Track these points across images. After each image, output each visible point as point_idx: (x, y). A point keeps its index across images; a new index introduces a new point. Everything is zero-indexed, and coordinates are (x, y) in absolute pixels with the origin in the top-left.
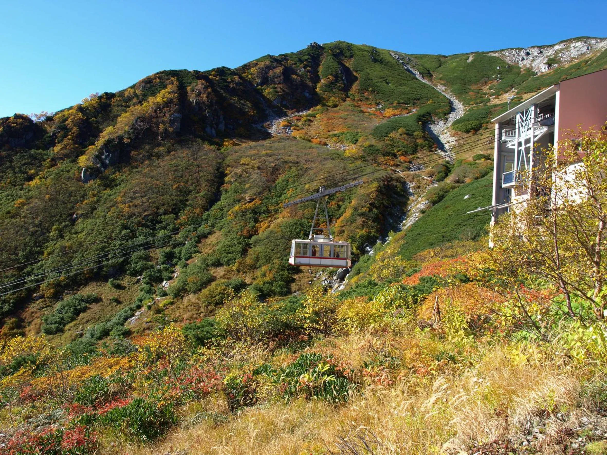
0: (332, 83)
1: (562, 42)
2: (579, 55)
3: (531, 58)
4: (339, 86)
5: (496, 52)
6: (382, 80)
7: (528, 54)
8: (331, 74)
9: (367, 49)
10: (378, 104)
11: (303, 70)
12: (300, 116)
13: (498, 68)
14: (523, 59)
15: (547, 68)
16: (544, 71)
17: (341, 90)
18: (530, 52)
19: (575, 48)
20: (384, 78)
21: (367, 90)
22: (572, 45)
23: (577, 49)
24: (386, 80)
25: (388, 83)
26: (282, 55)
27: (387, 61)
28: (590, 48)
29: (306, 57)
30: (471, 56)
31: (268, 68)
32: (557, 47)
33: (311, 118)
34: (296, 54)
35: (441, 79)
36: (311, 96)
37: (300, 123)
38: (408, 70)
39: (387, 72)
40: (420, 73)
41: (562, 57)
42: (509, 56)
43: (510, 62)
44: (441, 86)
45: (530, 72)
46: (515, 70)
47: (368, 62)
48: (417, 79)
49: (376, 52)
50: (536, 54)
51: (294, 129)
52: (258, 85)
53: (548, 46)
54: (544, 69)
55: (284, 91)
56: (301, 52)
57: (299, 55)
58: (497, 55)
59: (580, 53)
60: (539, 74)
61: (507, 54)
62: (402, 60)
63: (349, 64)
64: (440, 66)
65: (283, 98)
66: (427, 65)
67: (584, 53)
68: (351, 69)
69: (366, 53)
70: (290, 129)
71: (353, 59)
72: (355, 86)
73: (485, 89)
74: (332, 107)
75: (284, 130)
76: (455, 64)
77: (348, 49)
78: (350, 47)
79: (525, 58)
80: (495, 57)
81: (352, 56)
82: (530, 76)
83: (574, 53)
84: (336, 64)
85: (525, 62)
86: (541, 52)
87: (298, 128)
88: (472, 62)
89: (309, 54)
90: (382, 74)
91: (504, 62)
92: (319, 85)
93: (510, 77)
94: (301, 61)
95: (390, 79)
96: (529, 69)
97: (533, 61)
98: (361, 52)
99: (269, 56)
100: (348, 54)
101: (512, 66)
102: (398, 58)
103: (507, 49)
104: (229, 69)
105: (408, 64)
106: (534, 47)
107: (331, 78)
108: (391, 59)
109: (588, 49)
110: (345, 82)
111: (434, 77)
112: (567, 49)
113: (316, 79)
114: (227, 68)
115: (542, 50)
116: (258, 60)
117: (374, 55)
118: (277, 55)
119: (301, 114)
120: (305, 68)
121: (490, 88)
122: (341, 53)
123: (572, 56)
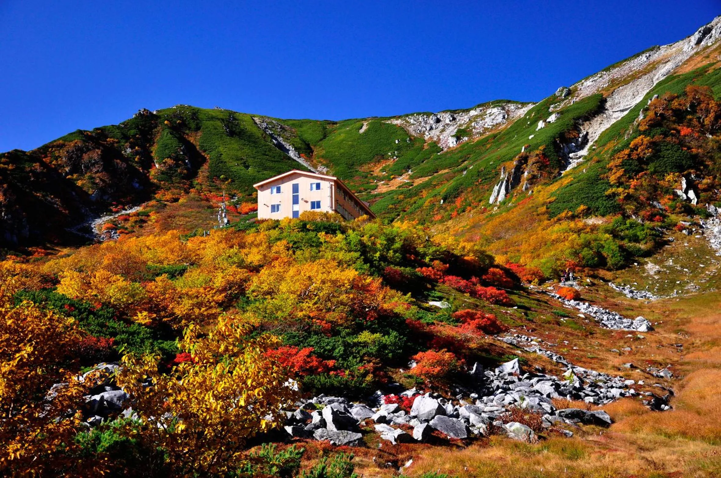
0: (170, 168)
1: (479, 106)
2: (493, 125)
3: (440, 126)
4: (181, 173)
5: (400, 117)
6: (239, 162)
7: (438, 121)
8: (169, 157)
9: (221, 116)
10: (232, 196)
11: (129, 150)
12: (128, 215)
13: (397, 142)
14: (431, 129)
15: (455, 143)
16: (451, 145)
17: (183, 178)
18: (441, 119)
19: (490, 116)
20: (242, 159)
21: (219, 177)
22: (489, 111)
23: (493, 117)
24: (244, 163)
25: (247, 167)
26: (97, 129)
27: (248, 134)
28: (506, 116)
29: (132, 132)
30: (365, 124)
31: (80, 151)
32: (473, 113)
33: (143, 218)
34: (118, 127)
35: (323, 157)
36: (142, 187)
37: (128, 225)
38: (280, 146)
39: (247, 150)
40: (296, 149)
41: (475, 128)
42: (413, 124)
43: (413, 133)
44: (323, 167)
45: (435, 146)
46: (417, 145)
47: (221, 137)
48: (290, 158)
49: (235, 119)
50: (447, 121)
51: (121, 233)
52: (67, 174)
53: (464, 111)
54: (452, 143)
55: (103, 181)
56: (126, 124)
57: (122, 128)
58: (398, 122)
59: (495, 122)
60: (445, 150)
61: (412, 121)
62: (270, 129)
63: (195, 139)
64: (325, 136)
65: (102, 191)
66: (308, 136)
67: (500, 123)
68: (198, 147)
69: (219, 123)
70: (115, 233)
71: (200, 133)
72: (204, 172)
73: (377, 171)
74: (172, 202)
75: (108, 234)
76: (343, 136)
77: (193, 119)
78: (195, 114)
79: (434, 126)
80: (396, 125)
81: (198, 128)
82: (433, 152)
83: (488, 122)
84: (174, 142)
85: (433, 132)
86: (454, 119)
87: (127, 231)
88: (366, 132)
89: (137, 127)
90: (239, 154)
91: (407, 133)
92: (153, 172)
93: (410, 154)
94: (126, 137)
95: (250, 161)
96: (435, 142)
97: (443, 131)
98: (212, 122)
99: (80, 132)
100: (193, 126)
101: (415, 138)
102: (266, 128)
103: (412, 115)
104: (24, 153)
105: (279, 135)
106: (445, 111)
107: (169, 161)
108: (254, 130)
109: (504, 117)
110: (189, 166)
111: (315, 153)
112: (481, 116)
113: (148, 163)
114: (22, 152)
115: (455, 116)
116: (64, 139)
117: (230, 125)
118: (91, 130)
119: (128, 212)
120: (132, 147)
121: (383, 170)
122: (184, 125)
123: (486, 126)
